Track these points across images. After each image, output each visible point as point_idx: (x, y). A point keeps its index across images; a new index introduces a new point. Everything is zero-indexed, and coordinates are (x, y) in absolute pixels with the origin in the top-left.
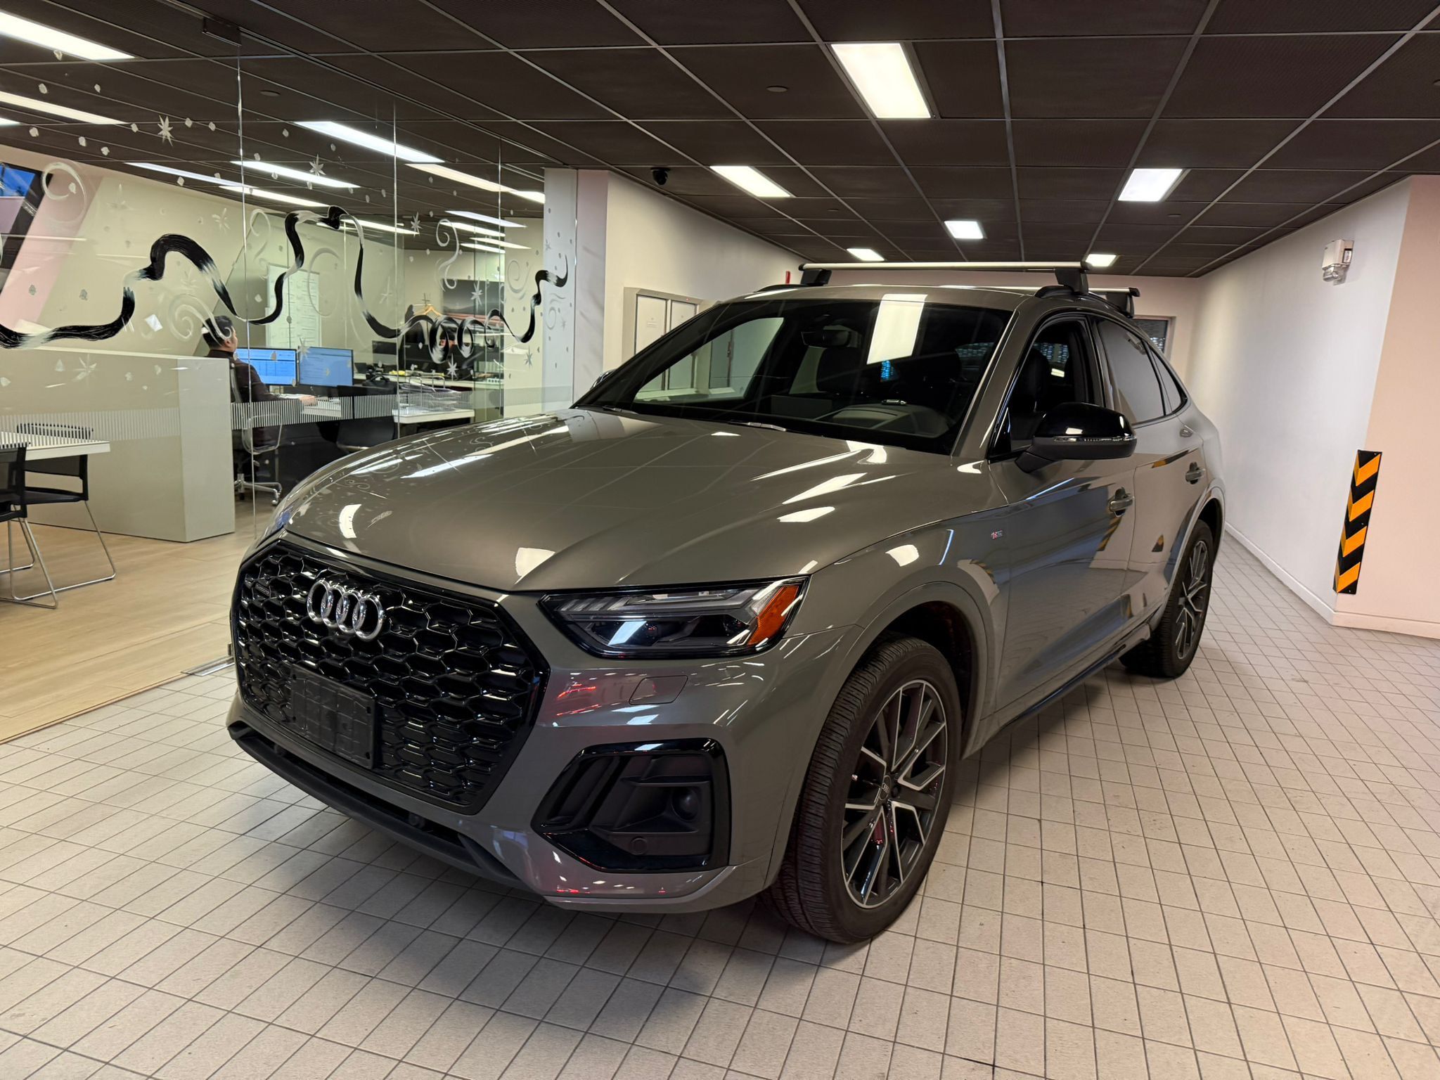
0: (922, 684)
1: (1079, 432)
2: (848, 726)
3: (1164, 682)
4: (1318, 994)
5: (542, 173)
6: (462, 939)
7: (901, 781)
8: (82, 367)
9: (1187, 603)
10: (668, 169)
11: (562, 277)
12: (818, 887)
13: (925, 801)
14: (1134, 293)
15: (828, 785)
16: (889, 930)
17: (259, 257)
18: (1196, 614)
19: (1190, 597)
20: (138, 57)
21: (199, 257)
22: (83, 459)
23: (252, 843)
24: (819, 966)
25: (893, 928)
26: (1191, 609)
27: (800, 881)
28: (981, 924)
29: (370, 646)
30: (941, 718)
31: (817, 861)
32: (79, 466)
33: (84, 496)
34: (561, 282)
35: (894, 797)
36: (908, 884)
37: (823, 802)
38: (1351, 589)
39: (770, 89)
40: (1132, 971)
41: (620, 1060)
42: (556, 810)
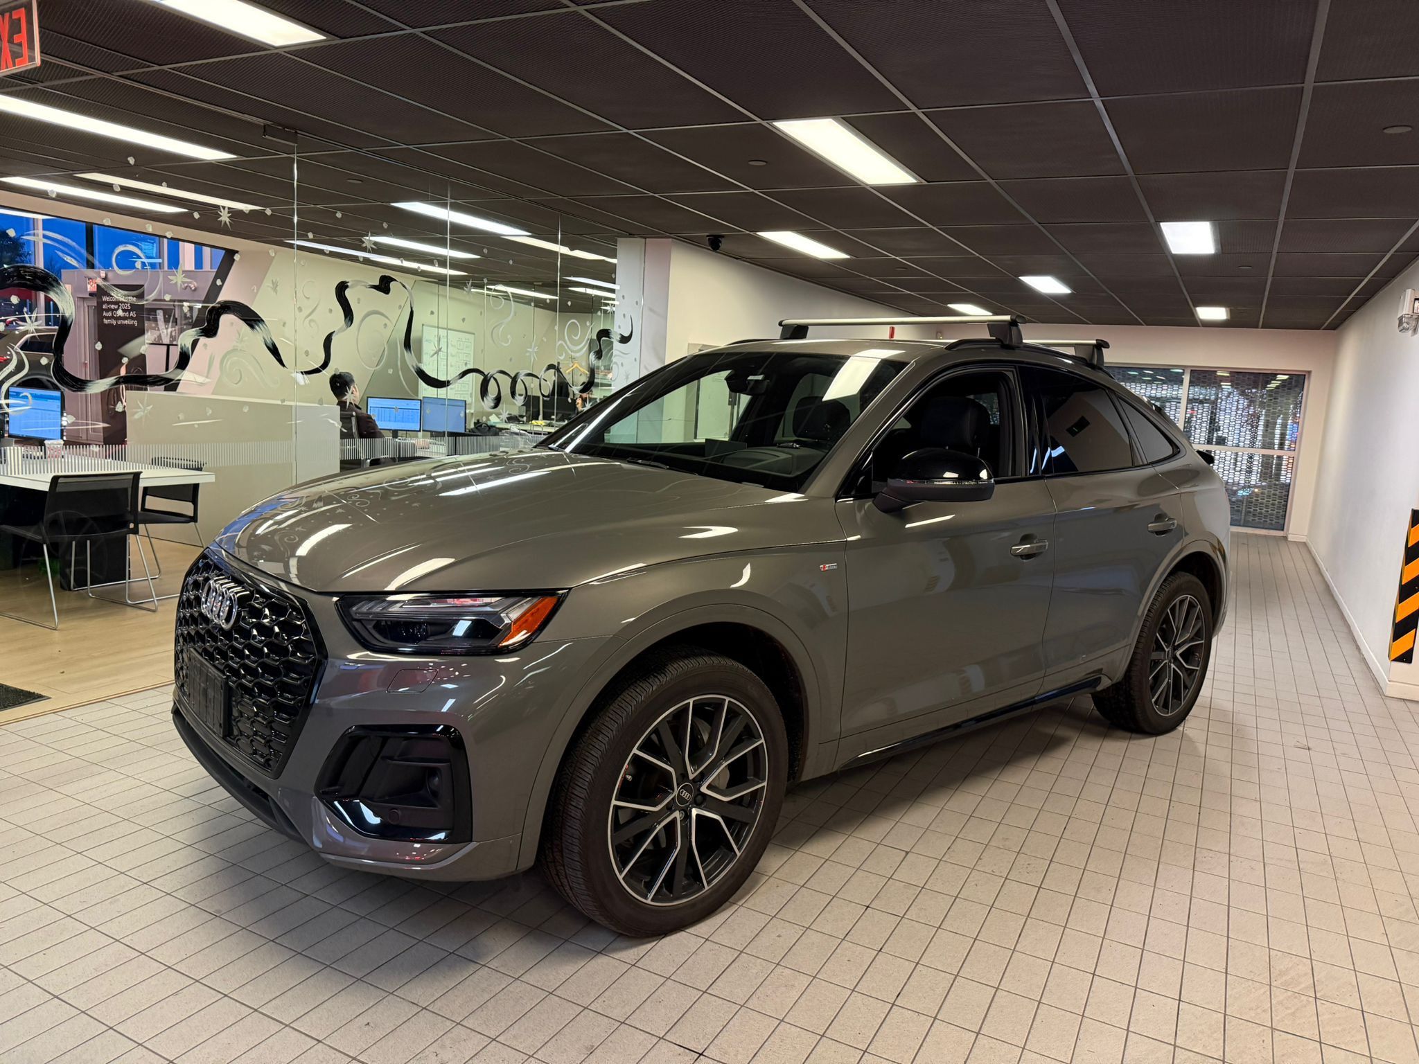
0: (725, 700)
1: (956, 475)
2: (614, 729)
3: (1143, 738)
4: (1080, 1037)
5: (616, 242)
6: (307, 895)
7: (704, 789)
8: (141, 408)
9: (1175, 659)
10: (723, 236)
11: (626, 334)
12: (579, 874)
13: (738, 814)
14: (1101, 345)
15: (588, 780)
16: (687, 931)
17: (310, 318)
18: (1190, 672)
19: (1178, 653)
20: (239, 157)
21: (252, 319)
22: (196, 487)
23: (189, 805)
24: (600, 953)
25: (691, 930)
26: (1180, 666)
27: (566, 867)
28: (779, 936)
29: (227, 634)
30: (756, 735)
31: (576, 849)
32: (190, 493)
33: (194, 519)
34: (625, 340)
35: (698, 805)
36: (714, 890)
37: (582, 796)
38: (1406, 657)
39: (751, 163)
40: (899, 994)
41: (371, 1004)
42: (334, 780)
